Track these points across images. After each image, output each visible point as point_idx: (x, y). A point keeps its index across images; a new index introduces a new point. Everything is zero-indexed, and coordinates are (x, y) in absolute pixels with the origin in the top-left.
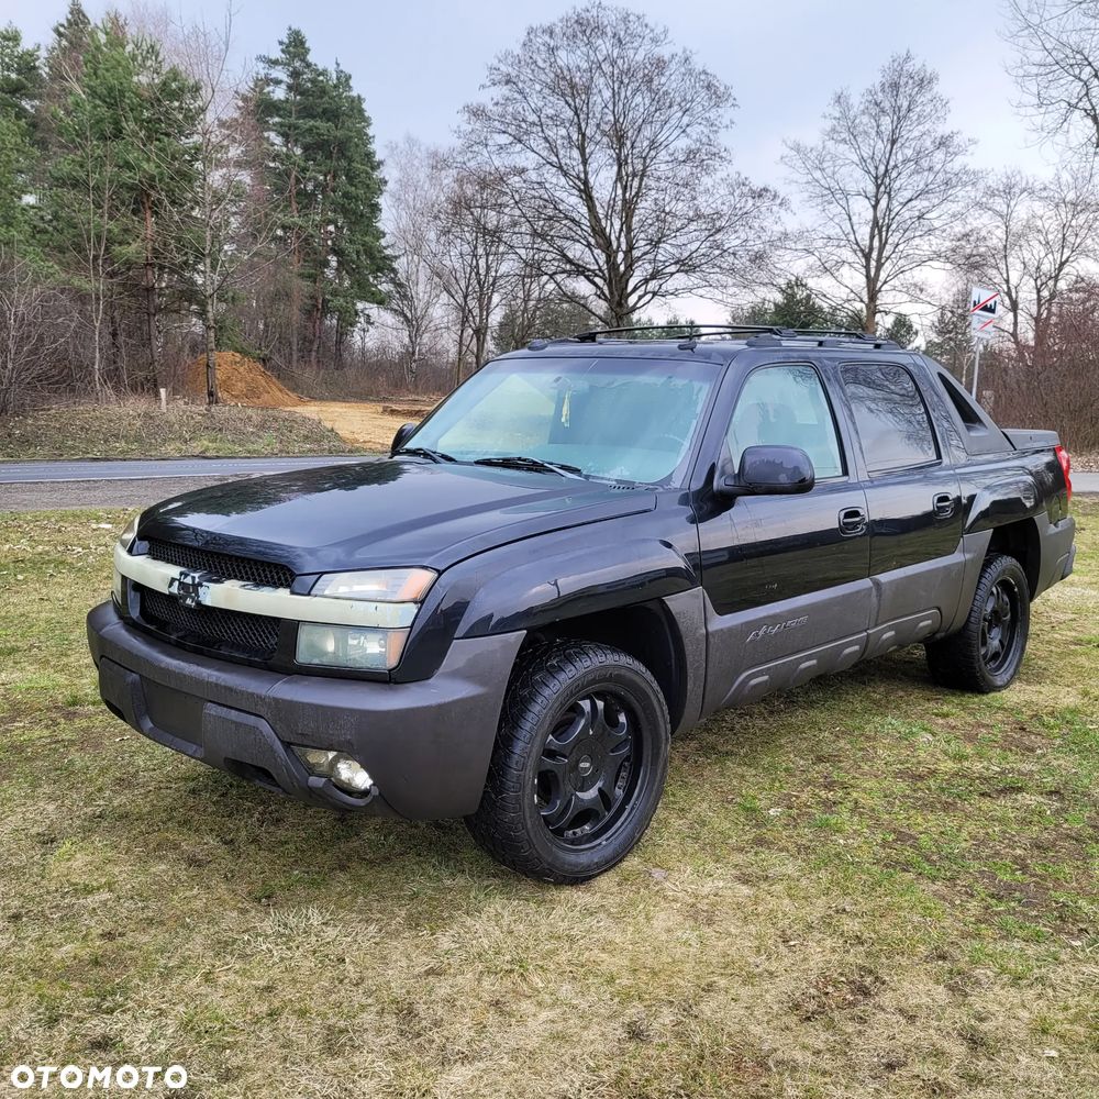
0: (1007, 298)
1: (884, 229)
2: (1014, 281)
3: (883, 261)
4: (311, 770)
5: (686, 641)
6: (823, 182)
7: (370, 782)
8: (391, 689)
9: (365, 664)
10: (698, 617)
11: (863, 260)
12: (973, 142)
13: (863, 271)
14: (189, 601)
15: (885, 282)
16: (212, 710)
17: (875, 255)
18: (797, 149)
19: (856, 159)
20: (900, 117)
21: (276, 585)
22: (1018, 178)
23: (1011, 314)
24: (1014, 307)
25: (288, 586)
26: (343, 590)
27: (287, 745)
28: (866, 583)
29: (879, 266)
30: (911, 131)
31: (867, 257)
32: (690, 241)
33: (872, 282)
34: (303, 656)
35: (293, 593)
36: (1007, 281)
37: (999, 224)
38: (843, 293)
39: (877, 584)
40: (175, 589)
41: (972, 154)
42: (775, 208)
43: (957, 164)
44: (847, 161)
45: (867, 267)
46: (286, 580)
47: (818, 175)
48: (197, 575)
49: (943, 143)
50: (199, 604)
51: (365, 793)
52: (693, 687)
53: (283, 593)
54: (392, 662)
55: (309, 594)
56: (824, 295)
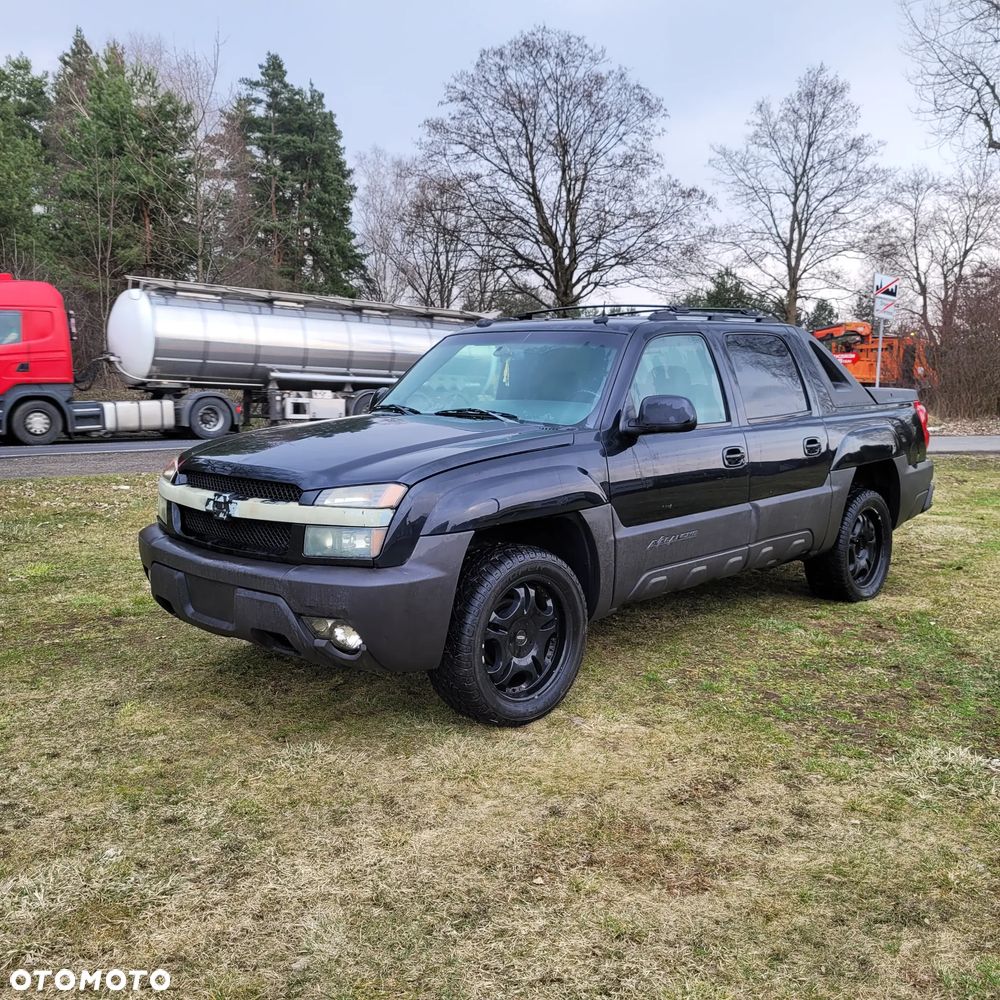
0: (917, 284)
1: (803, 223)
2: (923, 268)
3: (802, 251)
4: (316, 635)
5: (598, 545)
6: (747, 182)
7: (360, 642)
8: (374, 571)
9: (355, 554)
10: (608, 527)
11: (785, 251)
12: (882, 143)
13: (785, 260)
14: (221, 515)
15: (805, 271)
16: (241, 593)
17: (795, 246)
18: (724, 153)
19: (777, 160)
20: (816, 122)
21: (288, 499)
22: (925, 175)
23: (921, 298)
24: (924, 291)
25: (297, 500)
26: (338, 501)
27: (298, 616)
28: (746, 507)
29: (799, 257)
30: (826, 135)
31: (788, 248)
32: (627, 236)
33: (793, 271)
34: (309, 550)
35: (300, 504)
36: (917, 268)
37: (908, 217)
38: (767, 281)
39: (756, 508)
40: (210, 507)
41: (882, 154)
42: (703, 206)
43: (867, 164)
44: (769, 163)
45: (788, 257)
46: (295, 496)
47: (742, 175)
48: (227, 495)
49: (855, 145)
50: (229, 516)
51: (356, 651)
52: (605, 581)
53: (294, 505)
54: (375, 552)
55: (313, 505)
56: (750, 284)
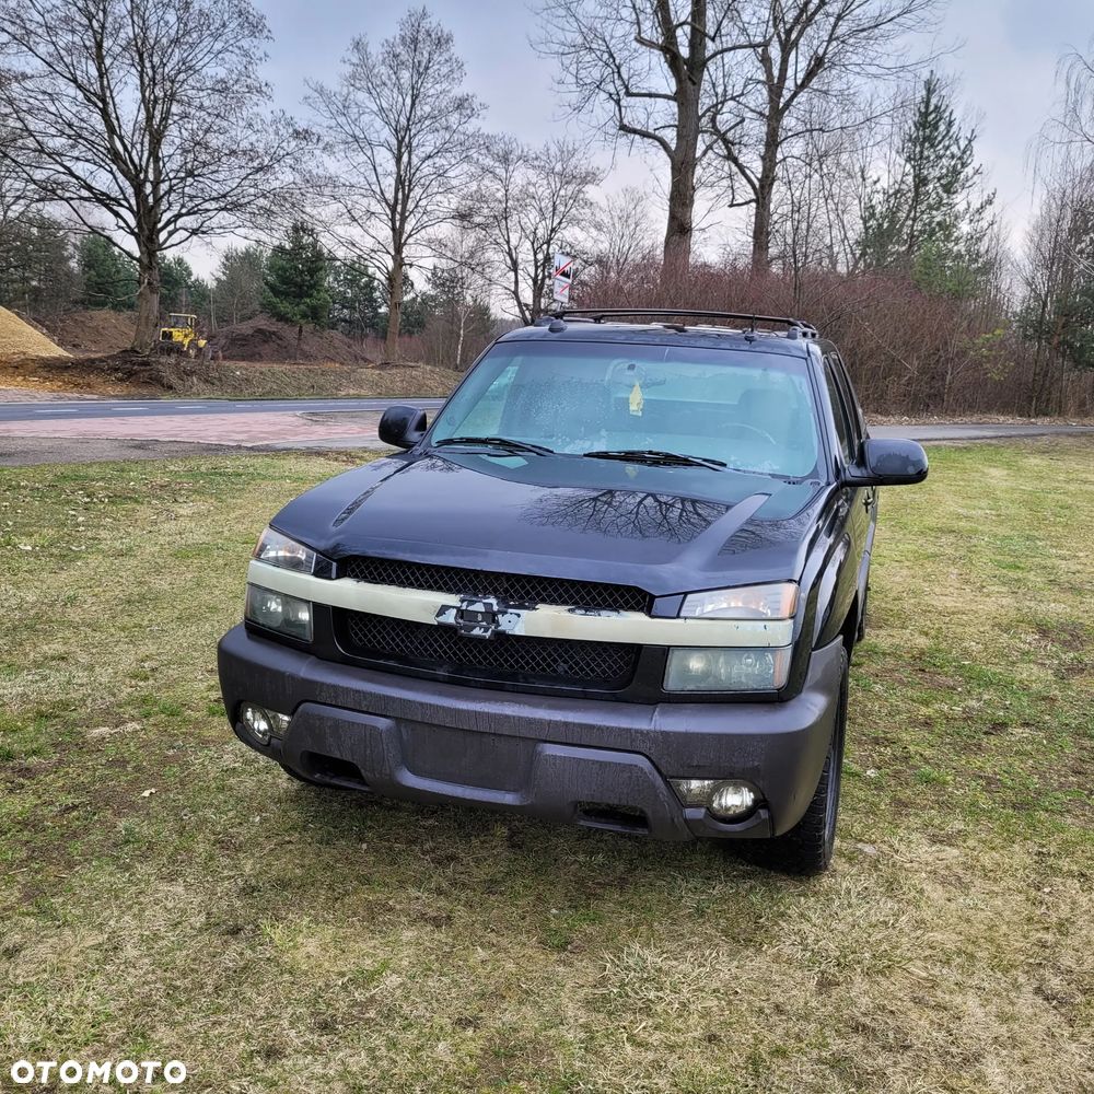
0: (508, 258)
1: (407, 184)
2: (514, 242)
3: (407, 214)
6: (347, 128)
11: (389, 212)
12: (484, 106)
13: (390, 224)
14: (479, 632)
15: (410, 236)
17: (399, 208)
18: (321, 91)
19: (375, 109)
20: (420, 72)
22: (514, 145)
23: (512, 274)
24: (515, 267)
27: (665, 778)
29: (404, 220)
30: (430, 88)
31: (393, 210)
33: (397, 233)
34: (672, 683)
35: (653, 617)
36: (508, 242)
37: (499, 187)
38: (369, 243)
40: (449, 619)
41: (484, 118)
42: (317, 152)
43: (471, 126)
44: (367, 110)
45: (393, 220)
47: (342, 120)
48: (493, 602)
49: (461, 104)
50: (498, 633)
51: (744, 814)
54: (782, 680)
55: (678, 617)
56: (354, 245)
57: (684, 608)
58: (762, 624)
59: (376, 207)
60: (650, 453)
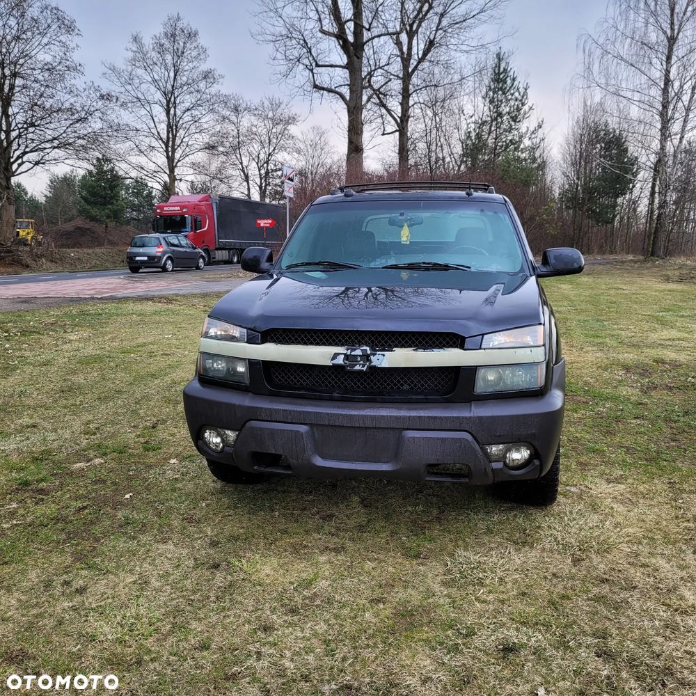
0: (242, 173)
1: (174, 127)
2: (245, 163)
3: (176, 147)
4: (491, 459)
6: (132, 92)
11: (164, 146)
12: (222, 77)
13: (165, 154)
14: (358, 367)
15: (179, 161)
16: (413, 434)
17: (171, 143)
18: (113, 69)
19: (150, 80)
20: (179, 54)
22: (241, 101)
23: (245, 184)
24: (247, 178)
27: (482, 445)
29: (174, 151)
30: (185, 65)
31: (167, 145)
33: (170, 160)
34: (480, 387)
36: (241, 163)
37: (233, 128)
38: (152, 167)
40: (338, 361)
41: (222, 84)
42: (117, 108)
43: (214, 89)
44: (145, 81)
45: (167, 151)
47: (129, 87)
48: (367, 348)
49: (206, 75)
50: (371, 367)
55: (480, 348)
56: (142, 168)
57: (483, 343)
58: (529, 349)
59: (155, 143)
60: (424, 263)
